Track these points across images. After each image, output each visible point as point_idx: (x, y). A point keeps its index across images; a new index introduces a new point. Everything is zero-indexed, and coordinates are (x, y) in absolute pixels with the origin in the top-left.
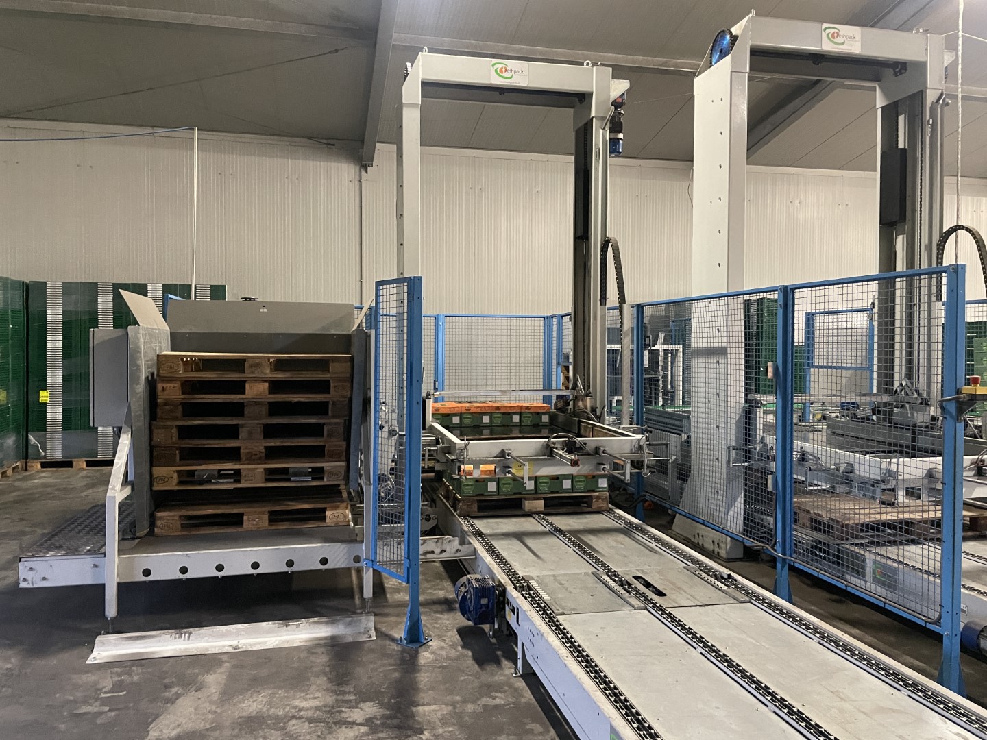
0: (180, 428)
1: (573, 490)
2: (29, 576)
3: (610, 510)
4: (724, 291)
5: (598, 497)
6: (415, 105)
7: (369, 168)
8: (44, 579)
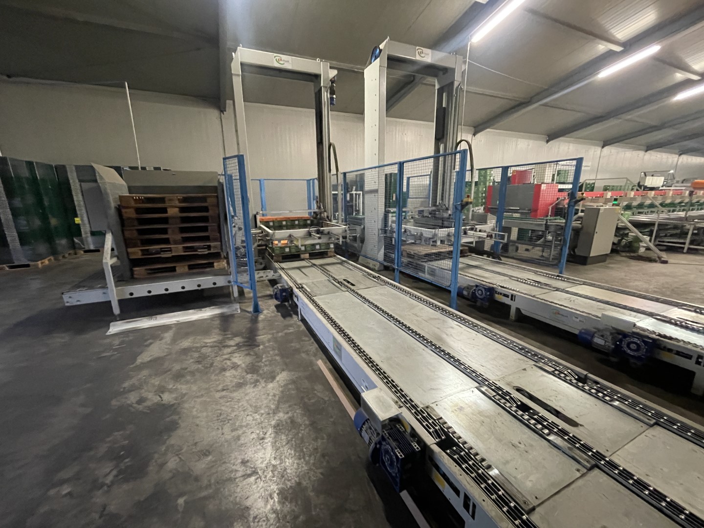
0: (138, 230)
1: (320, 249)
2: (70, 300)
3: (335, 256)
5: (330, 251)
6: (238, 75)
7: (224, 112)
8: (78, 301)
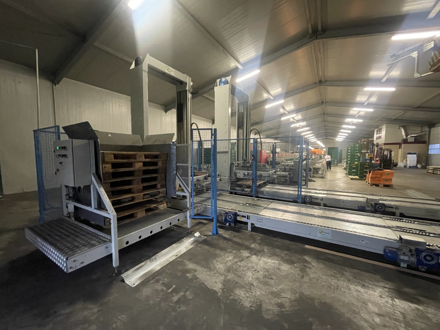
2: (73, 265)
4: (228, 139)
6: (146, 72)
7: (57, 85)
